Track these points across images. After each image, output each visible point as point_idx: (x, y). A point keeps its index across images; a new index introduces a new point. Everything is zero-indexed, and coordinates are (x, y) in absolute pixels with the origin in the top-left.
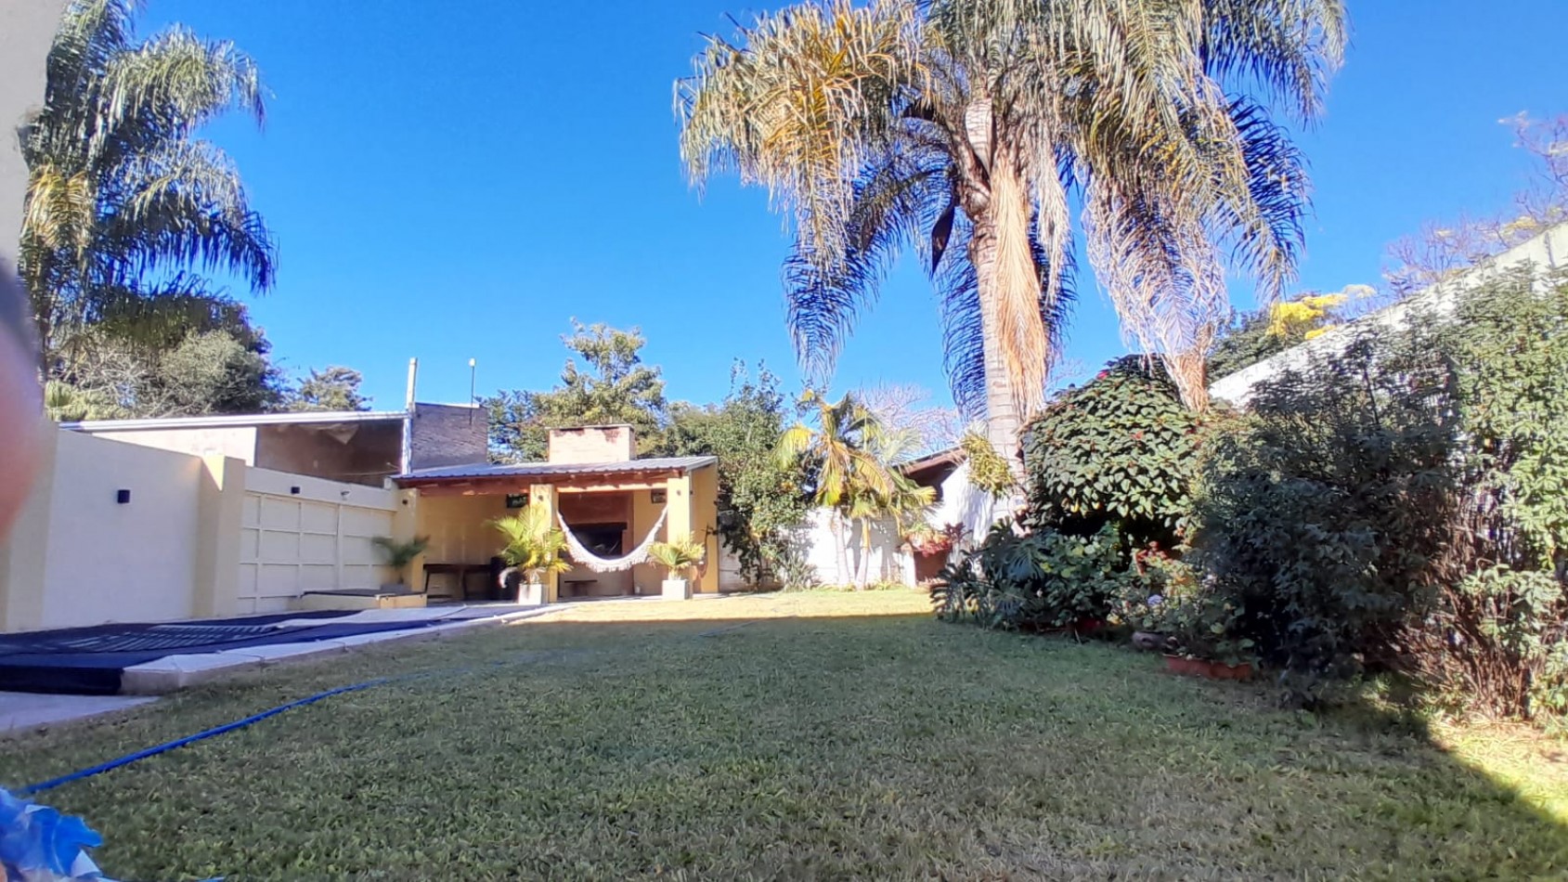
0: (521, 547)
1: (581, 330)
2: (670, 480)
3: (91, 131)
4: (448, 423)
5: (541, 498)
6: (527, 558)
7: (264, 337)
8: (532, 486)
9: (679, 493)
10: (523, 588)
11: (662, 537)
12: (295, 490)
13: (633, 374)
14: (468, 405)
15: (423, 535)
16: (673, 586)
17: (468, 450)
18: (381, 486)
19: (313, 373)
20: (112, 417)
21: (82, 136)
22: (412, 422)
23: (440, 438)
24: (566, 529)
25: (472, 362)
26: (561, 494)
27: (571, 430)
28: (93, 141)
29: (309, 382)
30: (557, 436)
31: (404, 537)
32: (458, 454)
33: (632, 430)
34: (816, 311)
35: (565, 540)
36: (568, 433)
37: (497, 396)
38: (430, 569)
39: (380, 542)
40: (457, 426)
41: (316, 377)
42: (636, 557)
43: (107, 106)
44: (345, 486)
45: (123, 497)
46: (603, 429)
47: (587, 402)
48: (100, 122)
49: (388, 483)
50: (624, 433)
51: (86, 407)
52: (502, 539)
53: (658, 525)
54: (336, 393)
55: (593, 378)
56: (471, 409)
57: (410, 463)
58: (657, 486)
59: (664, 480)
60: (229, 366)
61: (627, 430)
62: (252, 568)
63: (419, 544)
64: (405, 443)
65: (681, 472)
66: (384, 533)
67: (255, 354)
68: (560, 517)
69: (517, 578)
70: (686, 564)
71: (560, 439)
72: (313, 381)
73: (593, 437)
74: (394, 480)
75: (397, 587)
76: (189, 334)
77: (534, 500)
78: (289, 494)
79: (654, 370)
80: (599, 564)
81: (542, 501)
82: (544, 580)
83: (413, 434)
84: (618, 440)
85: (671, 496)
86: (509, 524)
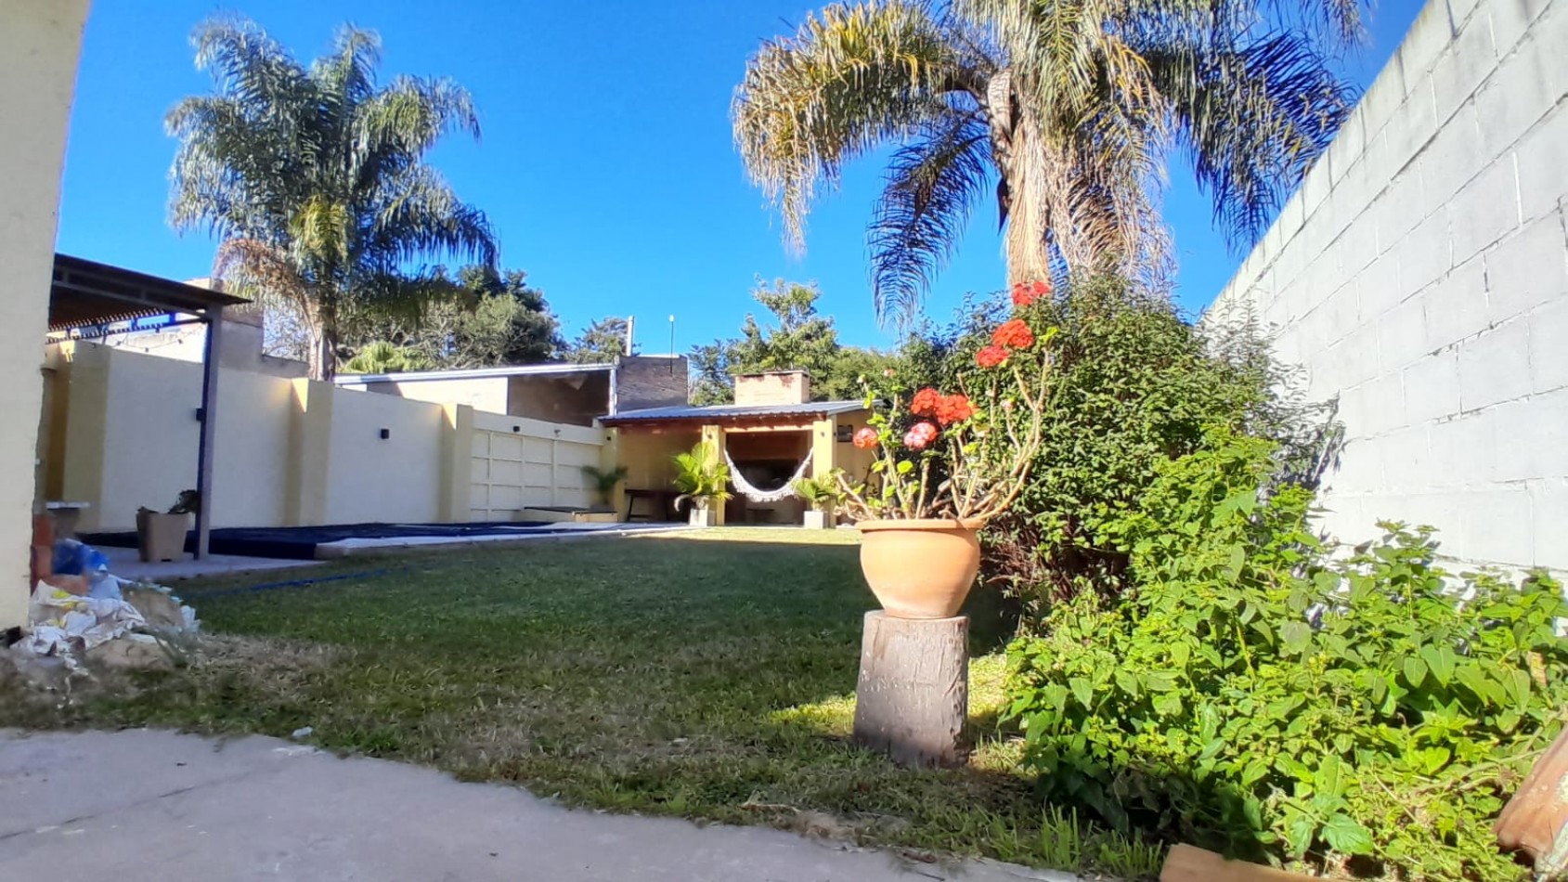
0: (691, 478)
1: (764, 285)
2: (816, 423)
3: (348, 166)
4: (650, 372)
5: (710, 437)
6: (696, 487)
7: (543, 297)
8: (704, 427)
9: (823, 434)
10: (693, 512)
11: (808, 474)
12: (516, 429)
13: (809, 324)
14: (668, 356)
15: (623, 464)
16: (814, 518)
17: (669, 394)
18: (590, 425)
19: (594, 323)
20: (423, 369)
21: (343, 167)
22: (617, 372)
23: (643, 385)
24: (731, 464)
25: (672, 319)
26: (729, 435)
27: (753, 376)
28: (351, 172)
29: (591, 331)
30: (742, 381)
31: (609, 466)
32: (659, 398)
33: (805, 376)
34: (898, 272)
35: (729, 473)
36: (751, 379)
37: (712, 345)
38: (633, 494)
39: (589, 471)
40: (659, 374)
41: (596, 326)
42: (788, 489)
43: (356, 144)
44: (558, 426)
45: (384, 434)
46: (780, 375)
47: (764, 350)
48: (354, 156)
49: (596, 423)
50: (797, 377)
51: (403, 360)
52: (676, 470)
53: (806, 462)
54: (612, 341)
55: (772, 330)
56: (671, 359)
57: (616, 407)
58: (805, 427)
59: (811, 423)
60: (515, 323)
61: (800, 376)
62: (484, 489)
63: (620, 472)
64: (612, 391)
65: (824, 416)
66: (592, 461)
67: (533, 312)
68: (726, 453)
69: (688, 505)
70: (824, 498)
71: (744, 384)
72: (594, 330)
73: (772, 382)
74: (600, 420)
75: (604, 506)
76: (484, 297)
77: (705, 438)
78: (512, 431)
79: (828, 320)
80: (757, 495)
81: (711, 439)
82: (712, 507)
83: (618, 382)
84: (793, 384)
85: (817, 438)
86: (684, 459)
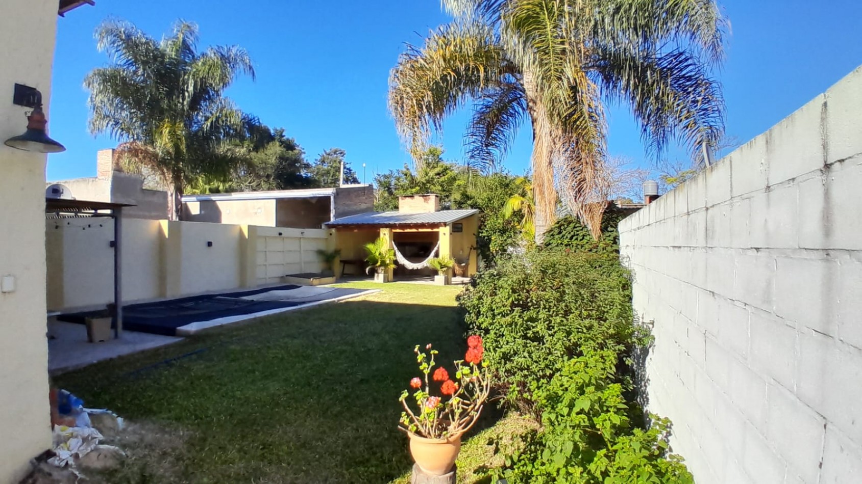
0: (374, 257)
2: (441, 228)
4: (353, 195)
5: (385, 234)
6: (377, 262)
8: (381, 229)
9: (444, 234)
10: (376, 274)
11: (437, 255)
12: (280, 234)
13: (439, 167)
14: (361, 186)
15: (339, 248)
16: (439, 279)
17: (363, 207)
18: (321, 228)
19: (325, 151)
22: (335, 198)
23: (349, 202)
24: (396, 248)
25: (364, 165)
26: (395, 233)
27: (408, 196)
29: (323, 156)
30: (402, 199)
31: (331, 249)
32: (358, 209)
33: (437, 196)
35: (395, 255)
36: (407, 198)
37: (387, 173)
38: (344, 262)
39: (320, 252)
40: (357, 196)
41: (326, 153)
42: (426, 263)
44: (303, 230)
45: (210, 244)
46: (423, 196)
47: (414, 183)
49: (323, 226)
50: (432, 197)
52: (367, 253)
53: (436, 249)
54: (335, 161)
56: (365, 187)
57: (335, 217)
58: (435, 230)
59: (439, 228)
60: (280, 159)
61: (434, 197)
62: (264, 267)
63: (337, 252)
64: (332, 208)
65: (446, 224)
66: (322, 247)
68: (393, 243)
69: (373, 271)
71: (403, 201)
72: (325, 155)
73: (418, 199)
74: (326, 225)
75: (328, 273)
77: (382, 235)
78: (278, 235)
79: (449, 165)
80: (410, 265)
82: (386, 272)
84: (429, 201)
85: (441, 236)
86: (370, 246)
